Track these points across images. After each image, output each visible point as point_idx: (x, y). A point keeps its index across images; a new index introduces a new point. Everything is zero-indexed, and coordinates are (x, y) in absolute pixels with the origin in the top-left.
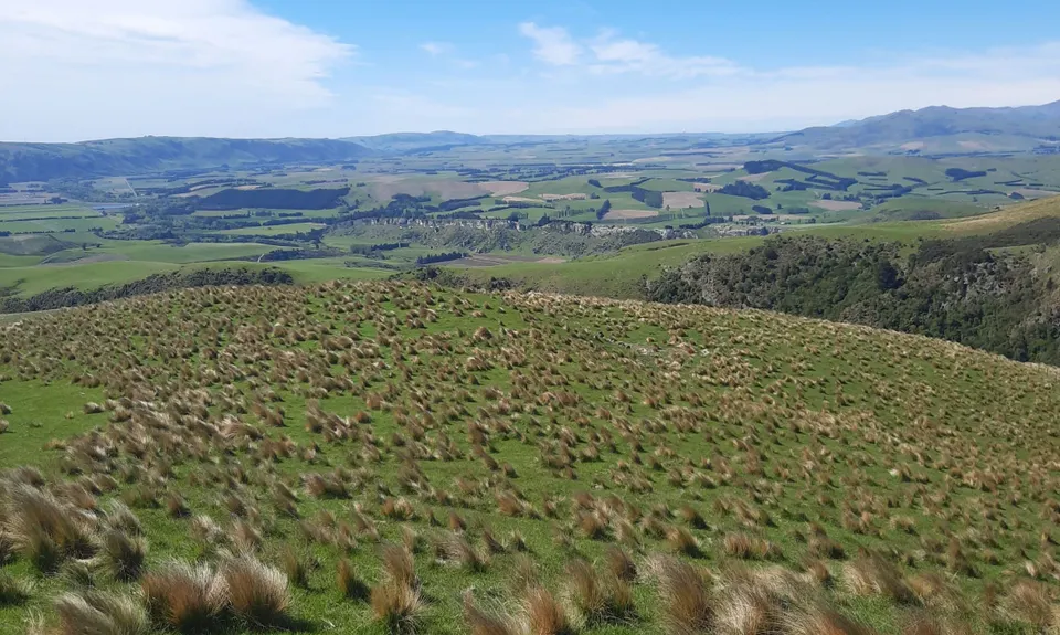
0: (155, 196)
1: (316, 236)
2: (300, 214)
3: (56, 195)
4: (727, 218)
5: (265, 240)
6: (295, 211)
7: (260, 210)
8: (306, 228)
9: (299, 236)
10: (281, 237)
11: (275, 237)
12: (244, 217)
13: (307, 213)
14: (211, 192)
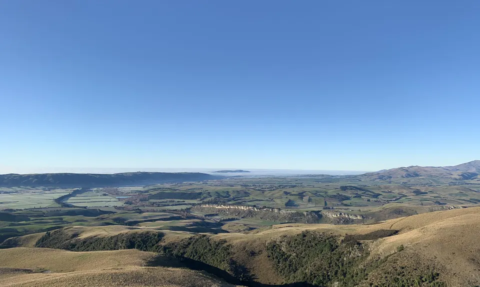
0: (137, 193)
1: (188, 210)
2: (184, 202)
3: (105, 193)
4: (331, 207)
5: (170, 211)
6: (182, 200)
7: (171, 200)
8: (184, 207)
9: (182, 210)
10: (176, 210)
11: (174, 210)
12: (165, 202)
13: (187, 201)
14: (156, 192)
